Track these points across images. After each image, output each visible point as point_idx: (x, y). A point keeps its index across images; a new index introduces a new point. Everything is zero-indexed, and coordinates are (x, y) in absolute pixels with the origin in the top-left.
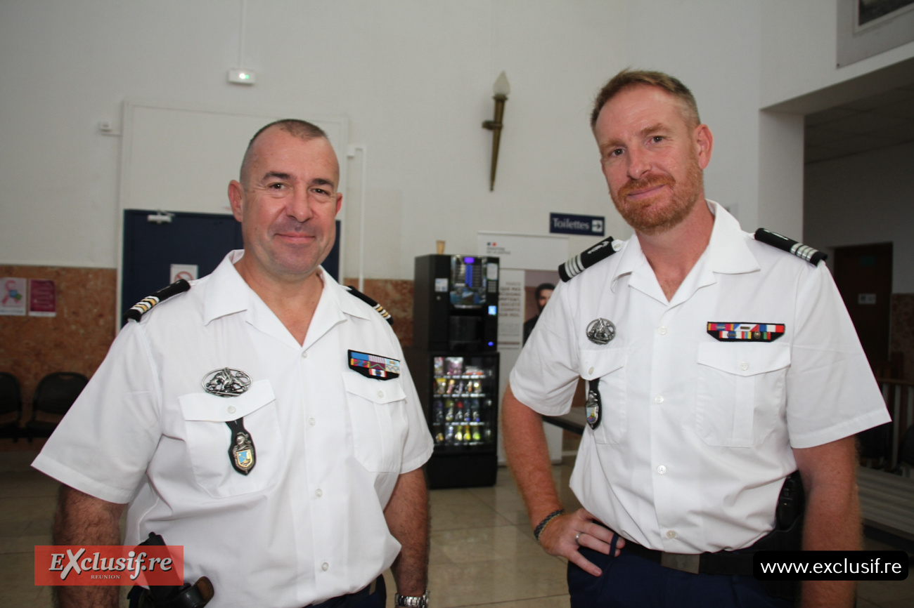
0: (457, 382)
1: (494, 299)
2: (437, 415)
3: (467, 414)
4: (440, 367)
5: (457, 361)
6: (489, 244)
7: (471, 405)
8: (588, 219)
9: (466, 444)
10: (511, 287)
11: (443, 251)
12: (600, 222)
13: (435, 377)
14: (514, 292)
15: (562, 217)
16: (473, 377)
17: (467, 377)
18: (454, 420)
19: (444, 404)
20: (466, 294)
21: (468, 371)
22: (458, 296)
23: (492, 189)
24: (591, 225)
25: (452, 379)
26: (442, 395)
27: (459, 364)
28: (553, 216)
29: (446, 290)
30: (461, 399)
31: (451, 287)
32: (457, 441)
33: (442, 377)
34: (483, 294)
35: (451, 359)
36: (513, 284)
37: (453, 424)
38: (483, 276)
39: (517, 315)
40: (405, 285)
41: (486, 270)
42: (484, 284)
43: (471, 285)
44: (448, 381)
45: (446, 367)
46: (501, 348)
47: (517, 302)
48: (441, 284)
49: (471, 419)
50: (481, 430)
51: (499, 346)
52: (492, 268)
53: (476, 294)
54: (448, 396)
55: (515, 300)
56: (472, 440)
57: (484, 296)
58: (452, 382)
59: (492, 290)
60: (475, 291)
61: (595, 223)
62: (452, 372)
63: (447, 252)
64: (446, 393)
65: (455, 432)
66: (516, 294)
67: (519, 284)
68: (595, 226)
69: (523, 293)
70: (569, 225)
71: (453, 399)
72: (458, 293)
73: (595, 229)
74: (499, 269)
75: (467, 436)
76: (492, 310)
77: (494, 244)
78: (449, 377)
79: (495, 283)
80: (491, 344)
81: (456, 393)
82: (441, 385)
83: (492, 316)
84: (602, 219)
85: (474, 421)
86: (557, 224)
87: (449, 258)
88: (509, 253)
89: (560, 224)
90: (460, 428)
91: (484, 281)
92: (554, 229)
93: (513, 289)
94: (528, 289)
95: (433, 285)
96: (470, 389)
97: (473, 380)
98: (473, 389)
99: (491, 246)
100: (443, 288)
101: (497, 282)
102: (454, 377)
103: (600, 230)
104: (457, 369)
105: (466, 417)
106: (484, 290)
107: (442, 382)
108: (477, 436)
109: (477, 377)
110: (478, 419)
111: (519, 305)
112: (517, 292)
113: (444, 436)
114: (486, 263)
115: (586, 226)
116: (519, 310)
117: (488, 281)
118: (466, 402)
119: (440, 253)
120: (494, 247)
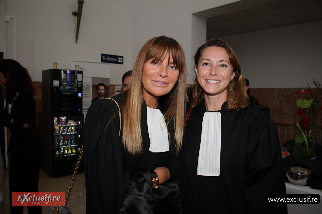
0: (64, 128)
1: (80, 90)
2: (56, 143)
3: (69, 142)
4: (56, 121)
5: (64, 118)
6: (76, 66)
7: (71, 137)
8: (117, 57)
9: (69, 155)
10: (86, 85)
11: (56, 67)
12: (122, 59)
13: (54, 126)
14: (87, 87)
15: (106, 56)
16: (71, 125)
17: (69, 125)
18: (63, 145)
19: (58, 138)
20: (68, 88)
21: (69, 123)
22: (64, 88)
23: (76, 42)
24: (118, 60)
25: (62, 126)
26: (58, 134)
27: (65, 119)
28: (102, 55)
29: (58, 86)
30: (66, 135)
31: (61, 84)
32: (66, 154)
33: (57, 126)
34: (75, 88)
35: (62, 118)
36: (87, 83)
37: (63, 146)
38: (76, 79)
39: (89, 97)
40: (37, 84)
41: (77, 76)
42: (76, 83)
43: (70, 83)
44: (60, 127)
45: (59, 121)
46: (84, 111)
47: (89, 91)
48: (56, 83)
49: (72, 144)
50: (76, 148)
51: (83, 110)
52: (79, 76)
53: (73, 87)
54: (61, 134)
55: (88, 90)
56: (72, 153)
57: (76, 89)
58: (62, 128)
59: (80, 86)
60: (72, 86)
61: (119, 58)
62: (62, 123)
63: (59, 68)
64: (59, 133)
65: (64, 150)
66: (88, 88)
67: (90, 83)
68: (120, 60)
69: (91, 87)
70: (109, 59)
71: (62, 135)
72: (64, 87)
73: (119, 61)
74: (82, 77)
75: (70, 152)
76: (80, 95)
77: (79, 66)
78: (60, 125)
79: (81, 82)
80: (79, 110)
81: (64, 133)
82: (57, 130)
83: (80, 97)
84: (122, 57)
85: (73, 144)
86: (104, 59)
87: (60, 71)
88: (85, 70)
89: (106, 59)
90: (66, 148)
91: (76, 82)
92: (103, 61)
93: (87, 86)
94: (93, 86)
95: (52, 83)
96: (70, 131)
97: (71, 126)
98: (72, 130)
99: (77, 67)
100: (57, 85)
101: (82, 82)
102: (63, 125)
103: (121, 62)
104: (64, 122)
105: (69, 143)
106: (76, 85)
107: (57, 128)
108: (74, 151)
109: (73, 125)
110: (74, 144)
111: (89, 92)
112: (89, 87)
113: (59, 153)
114: (77, 74)
115: (116, 60)
116: (89, 95)
117: (78, 81)
118: (68, 136)
119: (55, 68)
120: (78, 67)
